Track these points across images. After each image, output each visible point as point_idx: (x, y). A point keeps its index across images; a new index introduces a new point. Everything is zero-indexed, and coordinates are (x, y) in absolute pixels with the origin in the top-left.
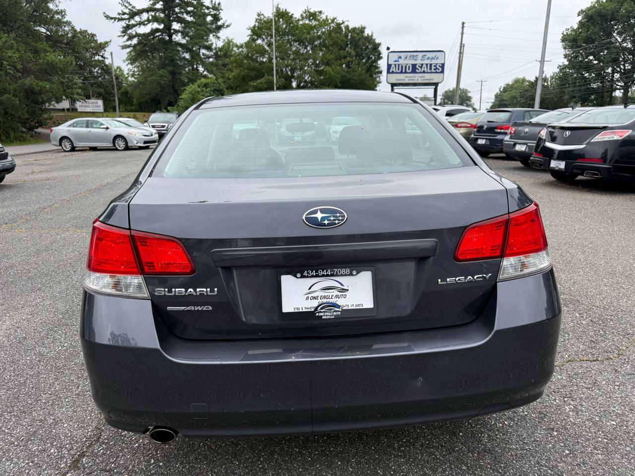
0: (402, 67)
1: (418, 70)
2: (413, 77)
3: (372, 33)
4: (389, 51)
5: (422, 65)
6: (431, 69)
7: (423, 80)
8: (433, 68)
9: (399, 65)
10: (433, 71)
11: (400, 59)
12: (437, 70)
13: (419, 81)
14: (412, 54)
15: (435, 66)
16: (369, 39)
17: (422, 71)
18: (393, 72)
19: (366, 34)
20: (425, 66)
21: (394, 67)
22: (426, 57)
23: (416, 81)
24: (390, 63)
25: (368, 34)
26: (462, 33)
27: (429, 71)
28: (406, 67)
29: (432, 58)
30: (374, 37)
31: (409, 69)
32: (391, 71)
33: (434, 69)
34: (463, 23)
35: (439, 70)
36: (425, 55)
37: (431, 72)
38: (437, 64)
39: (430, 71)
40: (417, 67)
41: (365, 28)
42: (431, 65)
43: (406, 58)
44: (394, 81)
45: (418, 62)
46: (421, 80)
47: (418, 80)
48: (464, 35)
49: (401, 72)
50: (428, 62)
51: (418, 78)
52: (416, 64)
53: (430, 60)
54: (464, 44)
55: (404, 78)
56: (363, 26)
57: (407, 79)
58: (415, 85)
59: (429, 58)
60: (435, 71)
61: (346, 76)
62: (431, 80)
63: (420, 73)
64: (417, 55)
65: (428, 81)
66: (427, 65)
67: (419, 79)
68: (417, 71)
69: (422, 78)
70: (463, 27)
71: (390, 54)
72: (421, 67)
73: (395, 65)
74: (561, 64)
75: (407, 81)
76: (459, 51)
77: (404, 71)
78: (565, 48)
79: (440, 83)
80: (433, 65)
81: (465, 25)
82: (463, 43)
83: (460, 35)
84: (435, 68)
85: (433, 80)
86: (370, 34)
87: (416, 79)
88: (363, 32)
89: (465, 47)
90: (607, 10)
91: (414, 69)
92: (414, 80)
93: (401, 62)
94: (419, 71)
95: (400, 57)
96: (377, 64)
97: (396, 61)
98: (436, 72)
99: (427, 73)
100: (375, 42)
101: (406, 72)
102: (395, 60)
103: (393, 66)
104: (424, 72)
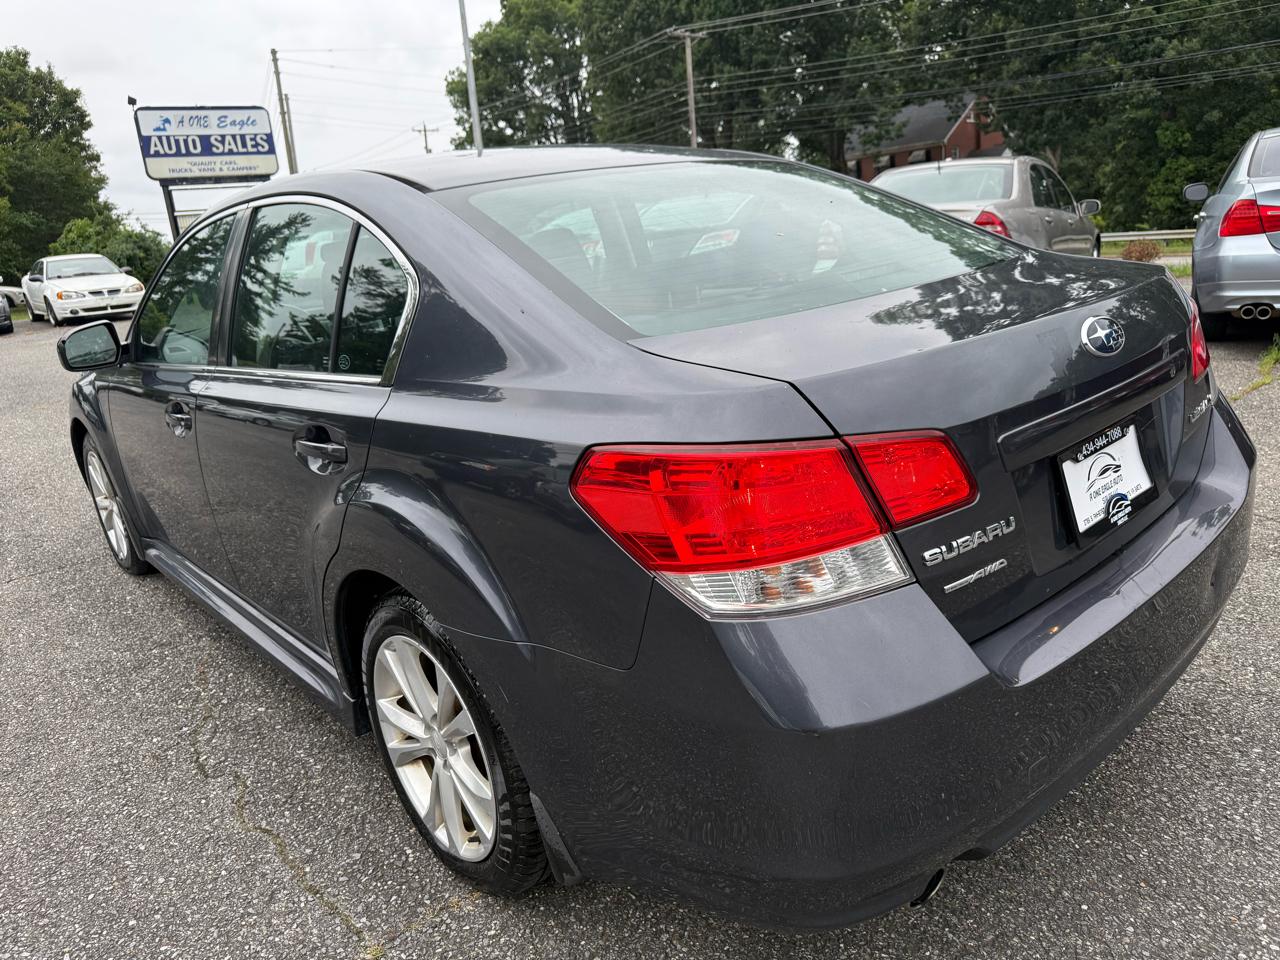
0: (177, 142)
1: (218, 148)
2: (210, 163)
3: (49, 68)
4: (136, 107)
5: (223, 137)
6: (244, 145)
7: (233, 169)
8: (249, 143)
9: (168, 138)
10: (251, 149)
11: (167, 125)
12: (260, 148)
13: (226, 173)
14: (194, 113)
15: (251, 139)
16: (45, 81)
17: (226, 150)
18: (157, 154)
19: (32, 69)
20: (229, 139)
21: (158, 143)
22: (229, 121)
23: (218, 173)
24: (144, 133)
25: (38, 69)
26: (277, 73)
27: (241, 150)
28: (186, 141)
29: (242, 124)
30: (58, 76)
31: (195, 148)
32: (152, 152)
33: (253, 146)
34: (274, 52)
35: (263, 147)
36: (226, 117)
37: (248, 153)
38: (256, 135)
39: (245, 150)
40: (212, 140)
41: (26, 55)
42: (243, 137)
43: (182, 122)
44: (168, 175)
45: (213, 131)
46: (228, 169)
47: (221, 169)
48: (281, 76)
49: (178, 154)
50: (236, 130)
51: (219, 165)
52: (209, 137)
53: (238, 127)
54: (286, 95)
55: (188, 166)
56: (19, 48)
57: (195, 168)
58: (218, 180)
59: (235, 121)
60: (255, 150)
61: (20, 168)
62: (250, 168)
63: (223, 154)
64: (206, 117)
65: (244, 172)
66: (234, 137)
67: (225, 168)
68: (214, 149)
69: (231, 166)
70: (275, 60)
71: (139, 113)
72: (223, 142)
73: (160, 138)
74: (456, 137)
75: (197, 173)
76: (279, 110)
77: (183, 151)
78: (455, 106)
79: (273, 174)
80: (248, 138)
81: (278, 56)
82: (284, 92)
83: (273, 77)
84: (253, 143)
85: (255, 168)
86: (44, 69)
87: (217, 169)
88: (25, 63)
89: (290, 102)
90: (508, 40)
91: (207, 146)
92: (213, 170)
93: (172, 130)
94: (221, 150)
95: (167, 121)
96: (82, 139)
97: (158, 129)
98: (259, 153)
99: (239, 153)
100: (65, 89)
101: (189, 154)
102: (155, 126)
103: (154, 140)
104: (231, 152)
